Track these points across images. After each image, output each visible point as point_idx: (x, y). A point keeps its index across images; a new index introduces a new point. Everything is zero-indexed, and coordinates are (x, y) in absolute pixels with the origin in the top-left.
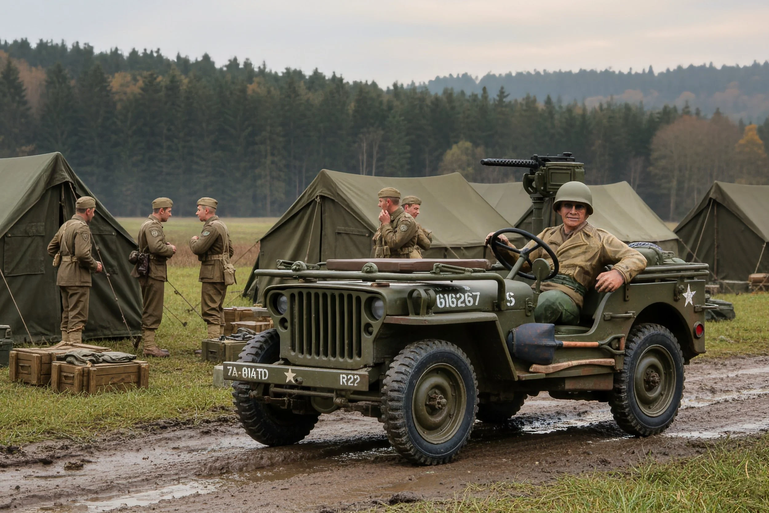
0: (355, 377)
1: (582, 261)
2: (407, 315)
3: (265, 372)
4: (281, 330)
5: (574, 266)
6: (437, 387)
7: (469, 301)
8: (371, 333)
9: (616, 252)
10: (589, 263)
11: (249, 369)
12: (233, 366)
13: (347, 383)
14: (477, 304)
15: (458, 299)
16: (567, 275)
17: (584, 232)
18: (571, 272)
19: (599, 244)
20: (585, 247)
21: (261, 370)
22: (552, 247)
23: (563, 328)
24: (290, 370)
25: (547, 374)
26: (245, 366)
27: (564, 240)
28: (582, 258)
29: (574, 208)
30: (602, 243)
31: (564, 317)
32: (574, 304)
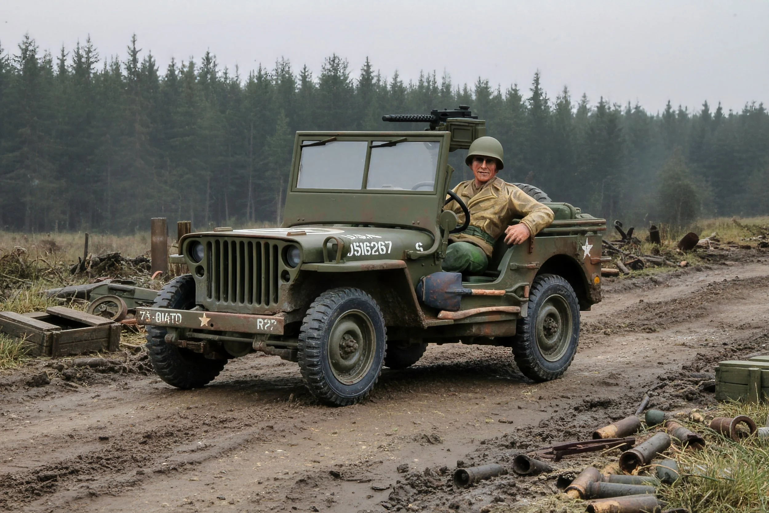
0: (272, 322)
1: (492, 213)
2: (323, 262)
3: (178, 317)
4: (197, 277)
5: (484, 218)
6: (350, 332)
7: (382, 250)
8: (287, 280)
9: (524, 206)
10: (497, 216)
11: (163, 314)
12: (146, 311)
13: (264, 327)
14: (389, 252)
15: (372, 248)
16: (477, 227)
17: (493, 186)
18: (481, 224)
19: (507, 196)
20: (494, 200)
21: (175, 314)
22: (463, 200)
24: (204, 315)
25: (455, 320)
26: (159, 311)
27: (475, 193)
28: (492, 210)
29: (484, 162)
30: (510, 197)
31: (471, 267)
32: (485, 255)
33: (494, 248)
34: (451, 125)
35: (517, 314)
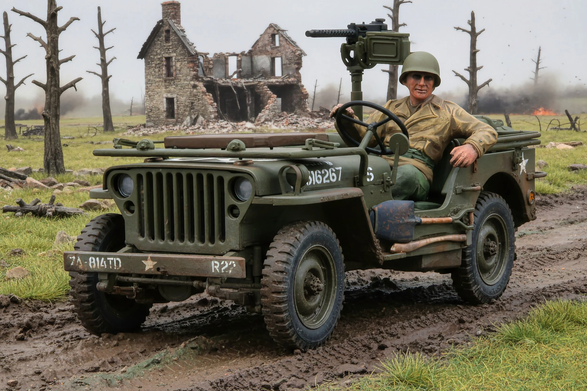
0: (230, 264)
1: (433, 133)
2: (279, 194)
3: (117, 262)
4: (127, 215)
5: (423, 139)
6: (313, 271)
7: (333, 177)
8: (236, 216)
9: (466, 125)
10: (438, 137)
11: (98, 259)
12: (76, 255)
13: (220, 270)
14: (340, 179)
15: (323, 176)
16: (417, 149)
17: (432, 104)
18: (420, 146)
19: (449, 116)
20: (434, 120)
21: (112, 259)
23: (419, 204)
24: (149, 258)
25: (407, 253)
26: (92, 256)
27: (411, 114)
28: (432, 131)
29: (423, 79)
30: (452, 116)
31: (419, 193)
32: (426, 179)
33: (434, 171)
34: (371, 39)
35: (463, 243)
